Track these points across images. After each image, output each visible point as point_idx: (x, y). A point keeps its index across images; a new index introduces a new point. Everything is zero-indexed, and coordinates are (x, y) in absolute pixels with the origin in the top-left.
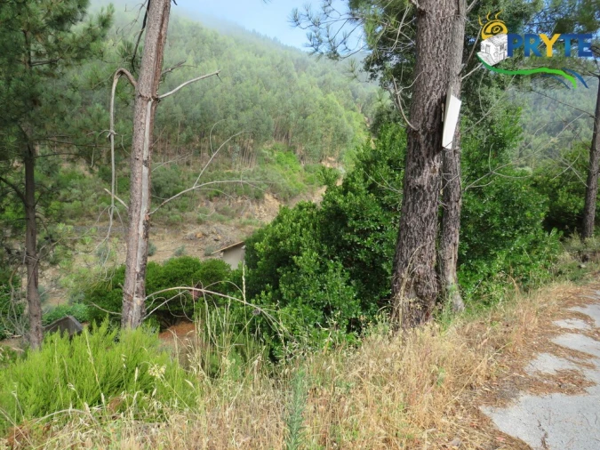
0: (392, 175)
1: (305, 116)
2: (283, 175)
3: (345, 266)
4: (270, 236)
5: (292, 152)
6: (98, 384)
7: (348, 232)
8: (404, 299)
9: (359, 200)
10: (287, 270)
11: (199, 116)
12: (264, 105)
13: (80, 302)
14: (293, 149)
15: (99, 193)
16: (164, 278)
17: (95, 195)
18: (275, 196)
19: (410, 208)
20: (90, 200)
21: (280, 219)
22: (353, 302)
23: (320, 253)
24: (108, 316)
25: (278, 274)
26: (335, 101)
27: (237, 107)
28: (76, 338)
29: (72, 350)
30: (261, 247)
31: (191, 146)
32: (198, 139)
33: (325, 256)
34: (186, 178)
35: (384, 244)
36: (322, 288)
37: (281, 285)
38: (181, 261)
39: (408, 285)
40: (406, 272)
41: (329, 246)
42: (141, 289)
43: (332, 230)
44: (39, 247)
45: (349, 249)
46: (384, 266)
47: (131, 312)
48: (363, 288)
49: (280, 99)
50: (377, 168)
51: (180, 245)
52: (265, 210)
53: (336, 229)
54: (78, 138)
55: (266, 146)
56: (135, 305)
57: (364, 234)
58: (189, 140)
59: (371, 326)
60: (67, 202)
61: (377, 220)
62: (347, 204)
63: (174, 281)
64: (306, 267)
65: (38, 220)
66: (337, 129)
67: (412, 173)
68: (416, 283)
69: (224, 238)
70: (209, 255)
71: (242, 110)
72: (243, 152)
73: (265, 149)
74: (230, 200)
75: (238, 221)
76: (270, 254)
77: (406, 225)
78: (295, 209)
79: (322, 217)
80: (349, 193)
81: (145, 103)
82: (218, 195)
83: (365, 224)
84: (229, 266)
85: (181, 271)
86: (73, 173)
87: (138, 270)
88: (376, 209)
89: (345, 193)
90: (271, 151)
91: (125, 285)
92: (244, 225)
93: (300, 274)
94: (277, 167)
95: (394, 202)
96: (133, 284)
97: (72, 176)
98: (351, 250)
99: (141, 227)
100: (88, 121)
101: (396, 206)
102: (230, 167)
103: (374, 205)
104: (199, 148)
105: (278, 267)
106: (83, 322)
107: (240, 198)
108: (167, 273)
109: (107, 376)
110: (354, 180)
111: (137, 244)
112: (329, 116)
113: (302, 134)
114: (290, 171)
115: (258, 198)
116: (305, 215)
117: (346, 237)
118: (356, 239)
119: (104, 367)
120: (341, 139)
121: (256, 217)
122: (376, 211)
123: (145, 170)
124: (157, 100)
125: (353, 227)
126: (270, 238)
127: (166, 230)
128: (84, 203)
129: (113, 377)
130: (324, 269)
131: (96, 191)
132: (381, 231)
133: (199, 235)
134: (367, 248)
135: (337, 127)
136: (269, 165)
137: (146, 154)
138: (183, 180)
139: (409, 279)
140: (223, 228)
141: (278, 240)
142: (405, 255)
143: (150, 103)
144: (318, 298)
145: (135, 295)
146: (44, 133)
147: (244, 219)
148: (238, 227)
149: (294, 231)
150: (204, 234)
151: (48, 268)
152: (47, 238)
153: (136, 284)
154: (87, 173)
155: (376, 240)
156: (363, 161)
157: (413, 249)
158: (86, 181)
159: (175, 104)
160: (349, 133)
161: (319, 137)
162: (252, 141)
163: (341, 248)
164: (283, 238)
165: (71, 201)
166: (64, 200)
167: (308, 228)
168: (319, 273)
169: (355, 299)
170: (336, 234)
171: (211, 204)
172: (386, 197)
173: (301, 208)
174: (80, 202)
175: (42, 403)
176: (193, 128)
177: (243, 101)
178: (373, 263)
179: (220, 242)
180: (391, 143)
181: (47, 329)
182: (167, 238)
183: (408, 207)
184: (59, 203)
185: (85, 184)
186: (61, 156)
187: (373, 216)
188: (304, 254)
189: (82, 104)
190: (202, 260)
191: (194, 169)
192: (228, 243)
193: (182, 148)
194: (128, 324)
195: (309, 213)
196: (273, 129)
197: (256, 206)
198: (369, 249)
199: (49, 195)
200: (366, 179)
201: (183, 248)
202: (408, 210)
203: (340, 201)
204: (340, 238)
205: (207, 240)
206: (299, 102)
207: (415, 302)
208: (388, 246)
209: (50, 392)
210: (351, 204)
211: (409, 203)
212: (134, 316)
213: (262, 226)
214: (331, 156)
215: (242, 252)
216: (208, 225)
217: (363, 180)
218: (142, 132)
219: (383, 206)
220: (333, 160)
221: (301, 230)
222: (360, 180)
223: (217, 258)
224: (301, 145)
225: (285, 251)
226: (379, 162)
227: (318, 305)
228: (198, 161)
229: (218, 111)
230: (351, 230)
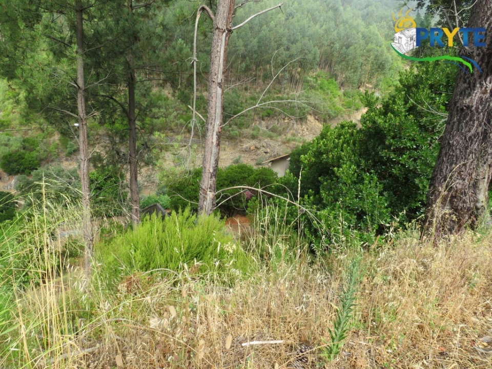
0: (432, 99)
1: (348, 47)
2: (324, 99)
3: (379, 178)
4: (314, 149)
5: (334, 79)
6: (183, 253)
7: (385, 149)
8: (440, 210)
9: (398, 121)
10: (327, 179)
11: (256, 48)
12: (311, 37)
13: (164, 194)
14: (335, 76)
15: (179, 112)
16: (225, 180)
17: (175, 113)
18: (317, 117)
19: (455, 127)
20: (171, 117)
21: (323, 136)
22: (384, 211)
23: (358, 166)
24: (189, 204)
25: (319, 182)
26: (377, 32)
27: (289, 40)
28: (167, 218)
29: (164, 226)
30: (306, 159)
31: (249, 73)
32: (254, 68)
33: (362, 169)
34: (244, 101)
35: (419, 161)
36: (357, 197)
37: (321, 191)
38: (239, 167)
39: (445, 199)
40: (444, 186)
41: (367, 161)
42: (213, 186)
43: (370, 147)
44: (138, 151)
45: (385, 164)
46: (417, 181)
47: (205, 203)
48: (394, 199)
49: (326, 31)
50: (418, 92)
51: (237, 155)
52: (307, 129)
53: (374, 146)
54: (166, 67)
55: (311, 74)
56: (208, 198)
57: (400, 151)
58: (247, 69)
59: (401, 232)
60: (155, 118)
61: (414, 140)
62: (387, 124)
63: (233, 183)
64: (345, 178)
65: (137, 130)
66: (376, 57)
67: (461, 93)
68: (452, 197)
69: (272, 151)
70: (260, 164)
71: (292, 43)
72: (292, 79)
73: (310, 76)
74: (278, 120)
75: (284, 137)
76: (312, 165)
77: (449, 143)
78: (336, 128)
79: (361, 135)
80: (389, 114)
81: (220, 34)
82: (268, 115)
83: (402, 143)
84: (276, 174)
85: (239, 175)
86: (160, 95)
87: (211, 171)
88: (414, 130)
89: (385, 114)
90: (316, 78)
91: (202, 182)
92: (288, 141)
93: (338, 183)
94: (319, 92)
95: (431, 123)
96: (207, 182)
97: (159, 98)
98: (386, 165)
99: (215, 137)
100: (173, 53)
101: (433, 128)
102: (280, 92)
103: (412, 126)
104: (255, 76)
105: (320, 176)
106: (166, 209)
107: (287, 118)
108: (228, 176)
109: (189, 248)
110: (394, 102)
111: (212, 150)
112: (370, 46)
113: (344, 63)
114: (331, 96)
115: (302, 119)
116: (346, 133)
117: (383, 153)
118: (392, 156)
119: (187, 241)
120: (379, 67)
121: (299, 135)
122: (414, 132)
123: (219, 91)
124: (230, 31)
125: (391, 145)
126: (314, 152)
127: (227, 143)
128: (167, 119)
129: (193, 249)
130: (361, 180)
131: (176, 110)
132: (415, 149)
133: (252, 148)
134: (402, 164)
135: (376, 56)
136: (313, 91)
137: (220, 77)
138: (242, 103)
139: (446, 193)
140: (272, 143)
141: (321, 154)
142: (444, 171)
143: (224, 34)
144: (353, 204)
145: (209, 190)
146: (142, 64)
147: (289, 136)
148: (284, 143)
149: (336, 146)
150: (256, 147)
151: (143, 167)
152: (143, 145)
153: (210, 182)
154: (170, 96)
155: (410, 157)
156: (404, 86)
157: (454, 166)
158: (169, 102)
159: (238, 38)
160: (388, 62)
161: (359, 65)
162: (299, 70)
163: (377, 163)
164: (327, 152)
165: (158, 118)
166: (153, 117)
167: (348, 145)
168: (355, 183)
169: (386, 208)
170: (374, 151)
171: (263, 123)
172: (424, 119)
173: (343, 126)
174: (164, 119)
175: (145, 262)
176: (251, 59)
177: (294, 34)
178: (406, 178)
179: (268, 155)
180: (434, 68)
181: (143, 211)
182: (228, 149)
183: (453, 126)
184: (150, 119)
185: (168, 105)
186: (153, 81)
187: (410, 136)
188: (344, 166)
189: (166, 40)
190: (255, 168)
191: (250, 93)
192: (275, 156)
193: (242, 76)
194: (203, 211)
195: (350, 131)
196: (318, 59)
197: (299, 126)
198: (404, 166)
199: (144, 112)
200: (406, 102)
201: (240, 157)
202: (452, 129)
203: (380, 121)
204: (377, 154)
205: (259, 152)
206: (343, 34)
207: (450, 214)
208: (422, 164)
209: (150, 255)
210: (390, 124)
211: (454, 123)
212: (207, 206)
213: (304, 142)
214: (368, 83)
215: (287, 163)
216: (260, 140)
217: (403, 103)
218: (218, 58)
219: (420, 126)
220: (370, 86)
221: (342, 146)
222: (400, 102)
223: (266, 166)
224: (342, 73)
225: (327, 163)
226: (421, 86)
227: (353, 210)
228: (254, 87)
229: (273, 43)
230: (389, 147)
